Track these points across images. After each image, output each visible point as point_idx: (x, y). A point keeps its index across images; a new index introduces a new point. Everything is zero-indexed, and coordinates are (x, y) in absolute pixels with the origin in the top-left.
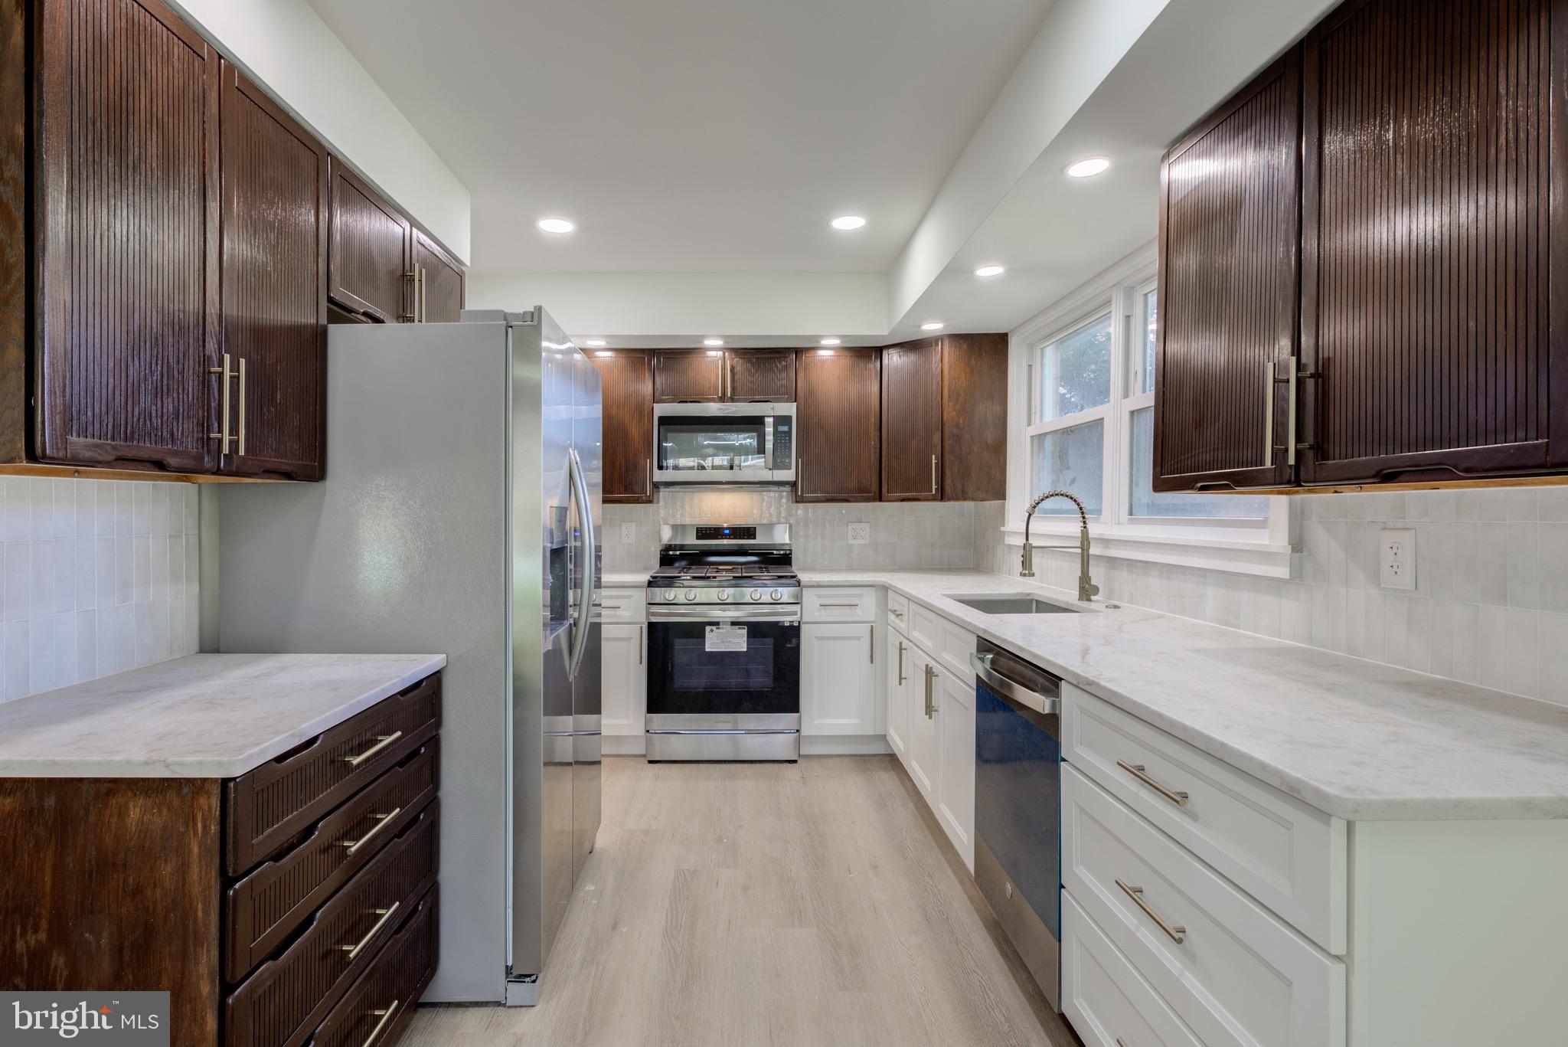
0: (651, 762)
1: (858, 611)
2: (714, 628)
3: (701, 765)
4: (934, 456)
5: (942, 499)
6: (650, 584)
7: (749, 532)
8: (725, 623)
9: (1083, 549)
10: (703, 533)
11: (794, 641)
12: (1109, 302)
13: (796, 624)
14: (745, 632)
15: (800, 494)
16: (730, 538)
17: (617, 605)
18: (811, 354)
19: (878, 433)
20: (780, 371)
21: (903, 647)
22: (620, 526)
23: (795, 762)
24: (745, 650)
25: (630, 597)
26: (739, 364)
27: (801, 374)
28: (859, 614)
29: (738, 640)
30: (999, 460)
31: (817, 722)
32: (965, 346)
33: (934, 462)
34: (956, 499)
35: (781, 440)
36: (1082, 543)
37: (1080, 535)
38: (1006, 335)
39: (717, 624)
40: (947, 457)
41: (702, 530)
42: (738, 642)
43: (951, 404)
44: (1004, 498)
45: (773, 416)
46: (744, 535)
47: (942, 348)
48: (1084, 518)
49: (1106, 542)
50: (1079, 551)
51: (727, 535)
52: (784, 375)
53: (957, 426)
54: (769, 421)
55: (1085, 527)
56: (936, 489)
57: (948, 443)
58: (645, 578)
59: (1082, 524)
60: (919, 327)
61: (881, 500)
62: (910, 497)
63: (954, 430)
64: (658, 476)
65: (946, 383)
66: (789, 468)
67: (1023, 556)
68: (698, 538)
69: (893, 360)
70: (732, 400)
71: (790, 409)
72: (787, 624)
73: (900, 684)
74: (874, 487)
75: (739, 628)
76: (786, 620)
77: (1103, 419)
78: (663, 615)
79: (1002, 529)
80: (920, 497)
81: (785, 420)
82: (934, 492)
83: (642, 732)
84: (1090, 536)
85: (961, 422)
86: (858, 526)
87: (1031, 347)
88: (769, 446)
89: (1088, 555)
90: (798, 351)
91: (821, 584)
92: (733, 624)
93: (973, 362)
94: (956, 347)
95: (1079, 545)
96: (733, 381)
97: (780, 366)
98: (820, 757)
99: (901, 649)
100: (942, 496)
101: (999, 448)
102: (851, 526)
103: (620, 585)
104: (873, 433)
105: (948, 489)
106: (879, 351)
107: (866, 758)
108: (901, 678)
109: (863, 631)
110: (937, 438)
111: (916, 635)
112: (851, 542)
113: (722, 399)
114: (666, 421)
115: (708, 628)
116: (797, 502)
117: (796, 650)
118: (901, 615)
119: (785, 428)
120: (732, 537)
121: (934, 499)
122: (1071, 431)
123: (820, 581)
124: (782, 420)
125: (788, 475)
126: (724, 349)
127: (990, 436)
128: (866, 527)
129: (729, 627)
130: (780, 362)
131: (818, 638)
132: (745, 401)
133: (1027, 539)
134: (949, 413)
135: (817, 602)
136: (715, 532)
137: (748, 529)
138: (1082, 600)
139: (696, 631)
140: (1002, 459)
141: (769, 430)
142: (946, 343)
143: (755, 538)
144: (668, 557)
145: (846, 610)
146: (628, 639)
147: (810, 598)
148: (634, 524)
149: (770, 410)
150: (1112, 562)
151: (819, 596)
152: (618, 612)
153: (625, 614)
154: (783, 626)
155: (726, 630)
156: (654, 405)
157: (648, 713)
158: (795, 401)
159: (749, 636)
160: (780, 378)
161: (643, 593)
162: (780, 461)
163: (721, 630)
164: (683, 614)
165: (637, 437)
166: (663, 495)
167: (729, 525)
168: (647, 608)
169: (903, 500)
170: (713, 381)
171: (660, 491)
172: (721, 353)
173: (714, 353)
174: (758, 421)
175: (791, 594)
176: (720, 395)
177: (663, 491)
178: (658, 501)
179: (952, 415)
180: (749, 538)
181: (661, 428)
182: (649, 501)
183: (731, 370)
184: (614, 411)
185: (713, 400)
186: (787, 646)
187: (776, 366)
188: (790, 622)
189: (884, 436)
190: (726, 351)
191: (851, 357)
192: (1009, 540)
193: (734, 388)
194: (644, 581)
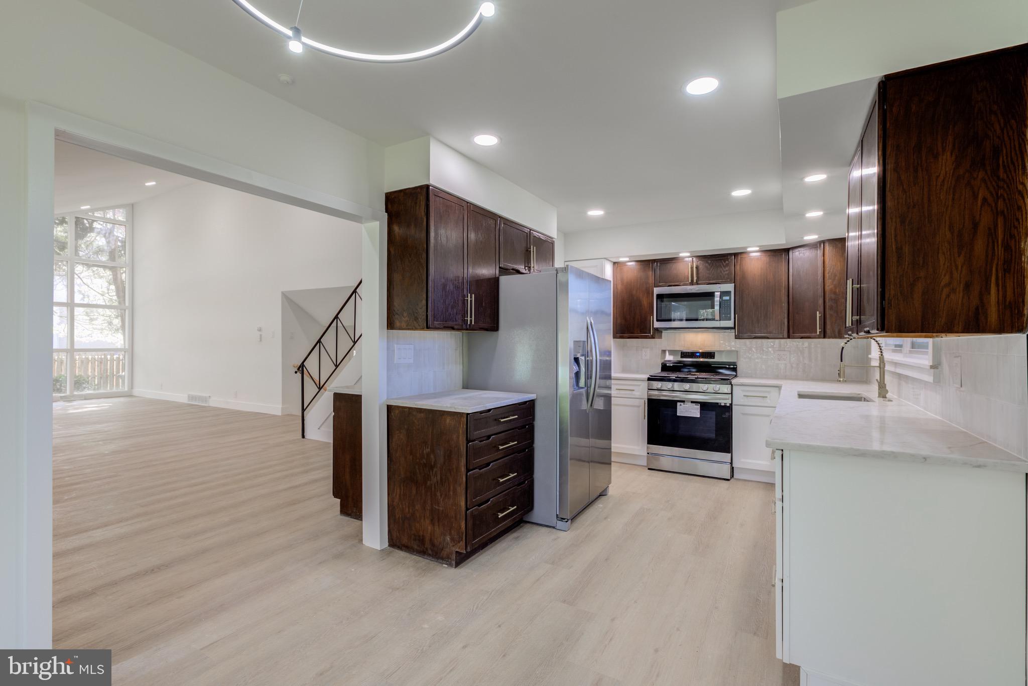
0: (649, 469)
1: (767, 400)
2: (682, 404)
4: (818, 312)
5: (824, 337)
6: (649, 379)
7: (711, 355)
8: (688, 401)
10: (684, 355)
11: (728, 415)
13: (728, 405)
14: (698, 407)
15: (737, 334)
16: (699, 358)
17: (633, 389)
18: (744, 256)
19: (786, 297)
20: (725, 267)
22: (642, 350)
23: (728, 480)
24: (699, 416)
25: (639, 385)
26: (702, 264)
27: (738, 267)
28: (768, 402)
29: (695, 411)
31: (743, 460)
33: (818, 315)
34: (835, 337)
35: (724, 304)
36: (880, 364)
39: (683, 402)
40: (828, 313)
41: (684, 353)
42: (695, 412)
43: (830, 280)
45: (720, 292)
46: (708, 357)
47: (824, 247)
48: (881, 349)
49: (896, 364)
50: (878, 368)
51: (697, 356)
52: (727, 269)
53: (835, 293)
54: (717, 294)
55: (882, 355)
56: (820, 332)
57: (828, 304)
58: (646, 376)
60: (803, 238)
61: (790, 338)
62: (805, 336)
63: (834, 295)
64: (657, 325)
65: (827, 269)
66: (730, 319)
68: (682, 357)
69: (795, 255)
70: (697, 284)
71: (730, 287)
72: (723, 404)
74: (786, 329)
75: (696, 405)
76: (723, 403)
78: (655, 395)
79: (870, 356)
80: (810, 336)
81: (728, 293)
82: (818, 333)
83: (646, 454)
85: (837, 291)
86: (781, 353)
88: (717, 307)
89: (884, 371)
90: (736, 255)
91: (744, 384)
92: (692, 402)
94: (834, 246)
95: (878, 365)
96: (698, 274)
97: (725, 264)
98: (745, 480)
100: (824, 335)
103: (635, 379)
104: (784, 299)
105: (828, 331)
106: (787, 251)
110: (821, 301)
113: (692, 283)
114: (660, 297)
115: (678, 404)
116: (736, 338)
117: (730, 419)
119: (727, 298)
120: (701, 357)
121: (819, 337)
123: (743, 382)
124: (723, 294)
125: (730, 324)
128: (787, 353)
129: (690, 404)
130: (725, 262)
131: (744, 414)
132: (704, 284)
134: (829, 286)
135: (742, 394)
136: (692, 355)
137: (711, 353)
138: (880, 397)
139: (672, 404)
141: (717, 299)
142: (827, 245)
143: (714, 358)
144: (665, 367)
145: (760, 399)
146: (639, 407)
147: (738, 391)
148: (649, 349)
149: (717, 289)
151: (743, 391)
152: (634, 393)
153: (637, 394)
154: (721, 406)
155: (688, 405)
156: (655, 288)
157: (648, 444)
158: (734, 283)
159: (702, 409)
160: (725, 271)
161: (646, 384)
162: (724, 316)
163: (685, 405)
164: (665, 396)
165: (646, 305)
166: (664, 333)
167: (701, 351)
168: (648, 391)
169: (802, 338)
170: (686, 274)
171: (662, 332)
172: (691, 259)
173: (687, 259)
174: (711, 295)
175: (726, 388)
176: (690, 281)
177: (663, 331)
178: (660, 337)
179: (830, 287)
180: (711, 358)
181: (658, 300)
182: (653, 337)
183: (696, 268)
184: (634, 292)
185: (686, 284)
186: (723, 416)
187: (723, 264)
188: (726, 403)
189: (791, 300)
190: (693, 258)
191: (769, 256)
193: (698, 278)
194: (646, 378)
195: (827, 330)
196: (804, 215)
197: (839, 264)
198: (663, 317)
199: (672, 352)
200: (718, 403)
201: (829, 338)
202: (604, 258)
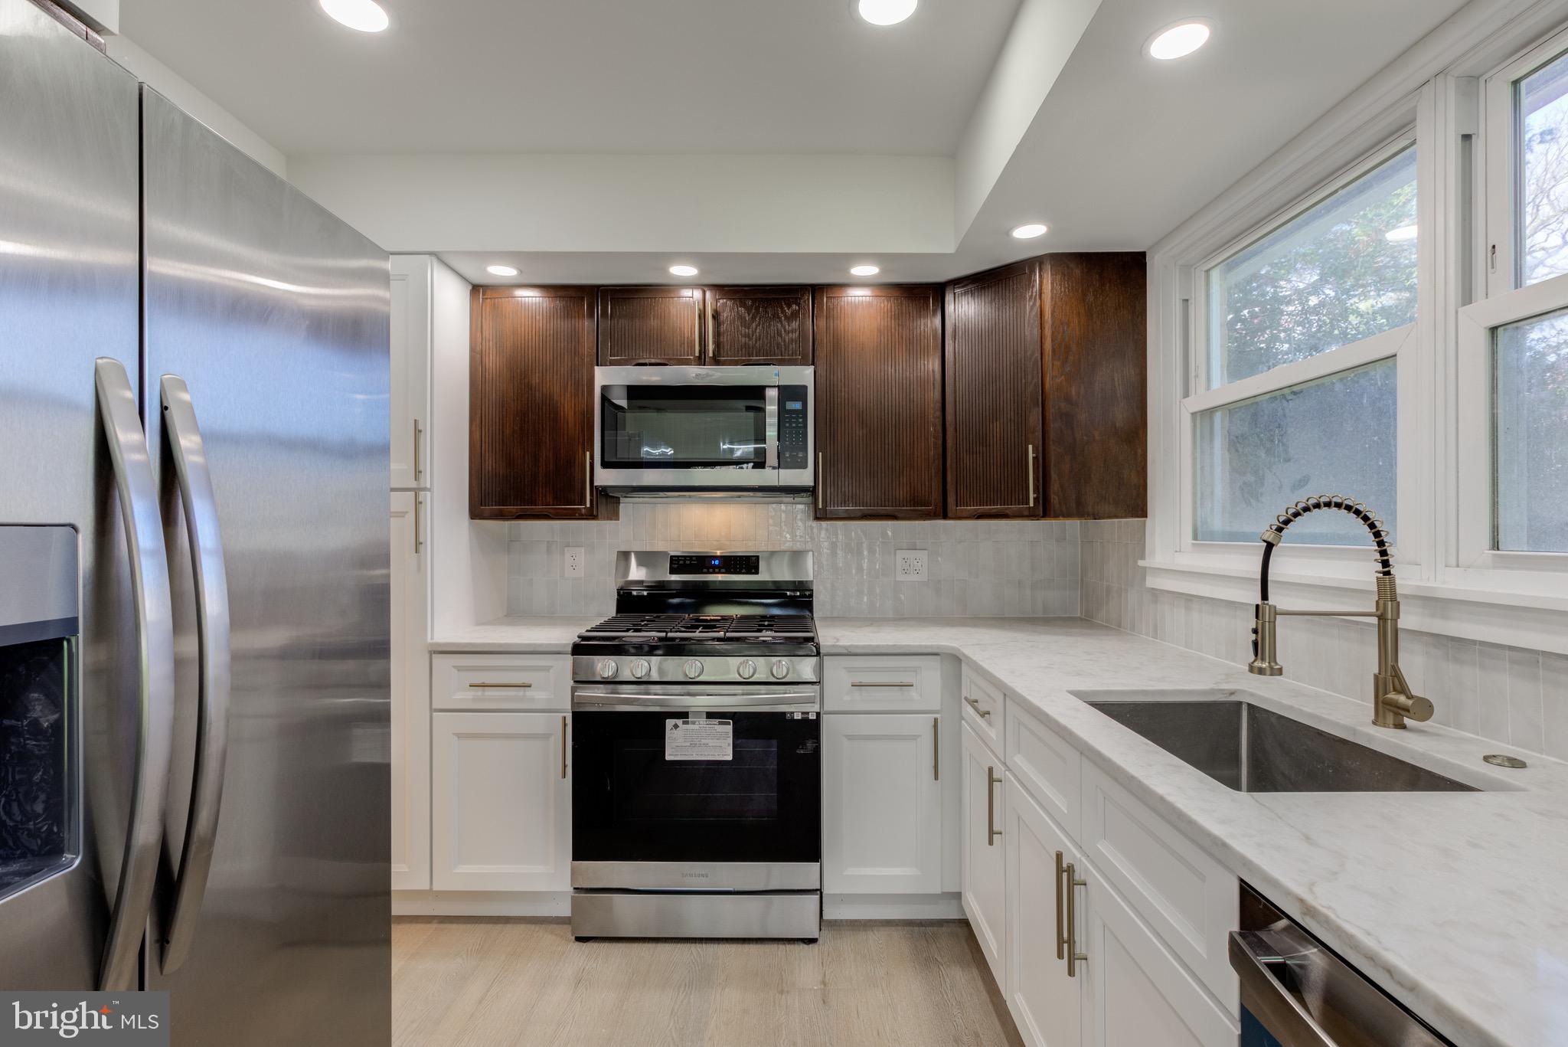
0: (579, 939)
1: (913, 693)
2: (679, 722)
3: (660, 948)
4: (1030, 447)
5: (1045, 515)
6: (577, 648)
7: (749, 564)
8: (698, 714)
9: (1382, 618)
10: (679, 564)
11: (810, 745)
13: (812, 717)
14: (729, 728)
15: (820, 507)
16: (719, 573)
17: (527, 682)
18: (836, 293)
19: (939, 413)
20: (789, 319)
21: (995, 776)
22: (563, 553)
23: (812, 941)
24: (731, 757)
25: (547, 669)
26: (729, 309)
27: (821, 325)
28: (914, 698)
29: (717, 743)
30: (1136, 453)
31: (850, 871)
32: (1077, 272)
33: (1031, 455)
34: (1068, 515)
35: (790, 423)
36: (1381, 605)
37: (1375, 588)
38: (1143, 255)
39: (683, 715)
40: (1054, 450)
41: (678, 560)
42: (719, 745)
43: (1056, 363)
44: (1144, 515)
45: (778, 386)
46: (741, 569)
47: (1041, 276)
48: (1384, 553)
49: (1437, 604)
50: (1374, 620)
51: (715, 567)
52: (795, 325)
53: (1068, 399)
54: (772, 394)
55: (1388, 573)
56: (1036, 500)
57: (1054, 426)
58: (567, 636)
59: (1379, 567)
61: (945, 517)
62: (991, 512)
63: (1063, 405)
64: (605, 477)
65: (1048, 332)
66: (804, 466)
67: (1255, 631)
69: (962, 304)
70: (716, 361)
71: (803, 375)
72: (798, 716)
73: (991, 843)
74: (935, 496)
75: (721, 723)
76: (797, 712)
77: (1395, 355)
78: (596, 697)
79: (1141, 563)
80: (1008, 512)
81: (798, 392)
82: (1032, 505)
83: (568, 889)
84: (1399, 591)
85: (1073, 393)
86: (911, 555)
87: (1187, 270)
88: (771, 430)
89: (1396, 631)
90: (817, 290)
91: (853, 650)
92: (711, 715)
93: (1090, 298)
94: (1063, 275)
95: (1373, 608)
96: (718, 334)
97: (789, 314)
99: (991, 781)
100: (1044, 510)
101: (1135, 434)
102: (900, 555)
103: (532, 649)
104: (933, 415)
105: (1055, 499)
106: (940, 291)
108: (991, 833)
109: (922, 726)
110: (1034, 417)
111: (1019, 761)
112: (900, 577)
113: (701, 360)
114: (613, 395)
115: (670, 723)
116: (817, 518)
117: (815, 758)
118: (988, 713)
120: (723, 570)
121: (1032, 515)
122: (1294, 393)
123: (850, 646)
124: (789, 393)
125: (804, 477)
126: (704, 287)
127: (1120, 414)
128: (923, 556)
129: (703, 721)
130: (789, 306)
131: (851, 738)
132: (736, 363)
133: (1265, 596)
134: (1053, 378)
135: (848, 679)
136: (700, 563)
137: (748, 558)
138: (1383, 724)
139: (649, 727)
140: (1139, 451)
141: (772, 408)
142: (1048, 267)
143: (757, 572)
144: (628, 602)
145: (895, 693)
146: (545, 737)
147: (837, 674)
148: (583, 549)
149: (771, 376)
150: (1455, 646)
151: (850, 670)
152: (529, 693)
153: (539, 696)
154: (793, 720)
155: (699, 726)
156: (597, 369)
157: (574, 859)
158: (813, 364)
159: (737, 734)
160: (789, 330)
161: (568, 661)
162: (790, 456)
163: (690, 726)
164: (630, 701)
165: (571, 420)
166: (626, 506)
167: (718, 553)
168: (573, 690)
169: (980, 517)
170: (686, 332)
171: (617, 501)
172: (697, 294)
173: (687, 293)
174: (756, 393)
175: (806, 668)
176: (697, 354)
177: (622, 500)
178: (614, 515)
179: (1058, 380)
180: (749, 572)
181: (606, 404)
182: (591, 515)
183: (713, 317)
184: (536, 379)
185: (687, 362)
186: (798, 752)
187: (783, 311)
188: (803, 713)
189: (949, 418)
190: (706, 289)
191: (897, 298)
192: (1152, 582)
193: (718, 345)
194: (567, 645)
195: (1052, 496)
197: (1076, 321)
198: (623, 455)
199: (647, 558)
200: (784, 714)
201: (1056, 516)
202: (431, 254)
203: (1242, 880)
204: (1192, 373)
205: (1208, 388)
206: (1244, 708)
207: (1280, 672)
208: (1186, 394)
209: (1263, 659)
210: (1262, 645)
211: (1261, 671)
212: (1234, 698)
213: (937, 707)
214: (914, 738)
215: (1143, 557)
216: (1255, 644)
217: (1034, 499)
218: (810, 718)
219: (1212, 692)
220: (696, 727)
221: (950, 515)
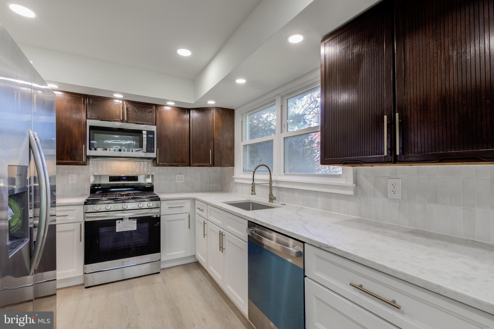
0: (86, 288)
1: (184, 209)
2: (120, 221)
3: (114, 284)
4: (210, 150)
5: (213, 166)
6: (86, 203)
7: (135, 178)
8: (126, 218)
9: (270, 184)
10: (112, 179)
11: (158, 223)
12: (274, 100)
13: (159, 216)
14: (135, 221)
15: (158, 163)
16: (126, 181)
17: (66, 214)
18: (162, 107)
19: (189, 141)
20: (149, 113)
21: (205, 223)
23: (158, 273)
24: (136, 229)
25: (74, 210)
26: (131, 108)
27: (158, 115)
28: (184, 210)
30: (232, 153)
31: (168, 255)
32: (221, 112)
33: (211, 152)
34: (218, 166)
35: (150, 141)
37: (269, 180)
38: (234, 110)
39: (122, 219)
40: (215, 151)
42: (133, 226)
43: (216, 132)
44: (234, 166)
45: (146, 131)
46: (132, 180)
47: (213, 111)
48: (270, 173)
50: (269, 185)
51: (124, 179)
52: (151, 114)
53: (218, 140)
54: (144, 132)
55: (271, 177)
56: (212, 162)
57: (216, 146)
58: (83, 200)
61: (190, 166)
62: (202, 165)
63: (217, 141)
64: (89, 153)
65: (214, 124)
66: (153, 152)
67: (252, 187)
68: (110, 181)
69: (194, 114)
70: (127, 122)
71: (153, 128)
72: (155, 216)
73: (204, 237)
74: (188, 161)
75: (133, 220)
77: (273, 140)
80: (205, 165)
81: (152, 133)
82: (211, 164)
83: (82, 274)
84: (272, 180)
85: (220, 139)
86: (180, 176)
87: (242, 115)
88: (145, 143)
89: (272, 186)
90: (157, 106)
91: (169, 199)
92: (129, 218)
93: (224, 118)
94: (218, 112)
95: (269, 183)
96: (127, 114)
97: (149, 111)
98: (170, 268)
99: (204, 224)
100: (213, 165)
101: (232, 149)
102: (177, 175)
103: (68, 204)
104: (187, 141)
105: (216, 162)
106: (188, 110)
107: (187, 265)
108: (204, 235)
109: (186, 216)
110: (211, 144)
111: (211, 218)
112: (177, 181)
113: (122, 121)
114: (93, 128)
115: (117, 222)
116: (156, 166)
117: (159, 227)
118: (203, 210)
119: (152, 136)
121: (211, 166)
122: (259, 144)
123: (168, 198)
124: (150, 133)
125: (153, 155)
126: (123, 100)
127: (229, 144)
128: (183, 176)
129: (128, 220)
130: (149, 109)
131: (168, 221)
132: (133, 123)
133: (253, 181)
134: (216, 135)
135: (167, 206)
136: (119, 178)
138: (271, 203)
139: (112, 223)
140: (233, 152)
141: (145, 136)
142: (215, 110)
143: (137, 181)
144: (94, 189)
145: (179, 209)
146: (73, 230)
147: (164, 206)
148: (76, 174)
149: (145, 128)
150: (279, 188)
151: (168, 204)
152: (67, 218)
153: (71, 218)
154: (153, 218)
155: (126, 221)
156: (87, 120)
157: (85, 264)
158: (156, 125)
159: (137, 223)
160: (149, 116)
162: (150, 149)
163: (124, 222)
164: (105, 216)
165: (77, 135)
168: (84, 215)
169: (198, 166)
170: (118, 113)
172: (121, 102)
173: (117, 101)
174: (140, 132)
176: (121, 119)
177: (91, 160)
180: (135, 181)
181: (91, 131)
182: (83, 164)
183: (126, 109)
185: (118, 121)
186: (155, 225)
187: (147, 110)
188: (156, 215)
189: (191, 142)
190: (124, 101)
191: (178, 111)
192: (236, 181)
193: (128, 117)
194: (83, 202)
195: (215, 162)
196: (235, 80)
197: (220, 123)
199: (97, 177)
200: (151, 216)
201: (216, 166)
203: (249, 221)
204: (243, 137)
205: (246, 140)
206: (251, 203)
207: (256, 194)
208: (242, 141)
209: (253, 192)
210: (253, 190)
211: (253, 194)
212: (249, 201)
213: (189, 211)
214: (184, 219)
215: (233, 176)
216: (252, 189)
217: (211, 162)
218: (158, 216)
219: (246, 200)
220: (125, 222)
221: (191, 165)
